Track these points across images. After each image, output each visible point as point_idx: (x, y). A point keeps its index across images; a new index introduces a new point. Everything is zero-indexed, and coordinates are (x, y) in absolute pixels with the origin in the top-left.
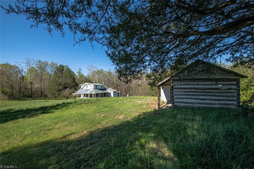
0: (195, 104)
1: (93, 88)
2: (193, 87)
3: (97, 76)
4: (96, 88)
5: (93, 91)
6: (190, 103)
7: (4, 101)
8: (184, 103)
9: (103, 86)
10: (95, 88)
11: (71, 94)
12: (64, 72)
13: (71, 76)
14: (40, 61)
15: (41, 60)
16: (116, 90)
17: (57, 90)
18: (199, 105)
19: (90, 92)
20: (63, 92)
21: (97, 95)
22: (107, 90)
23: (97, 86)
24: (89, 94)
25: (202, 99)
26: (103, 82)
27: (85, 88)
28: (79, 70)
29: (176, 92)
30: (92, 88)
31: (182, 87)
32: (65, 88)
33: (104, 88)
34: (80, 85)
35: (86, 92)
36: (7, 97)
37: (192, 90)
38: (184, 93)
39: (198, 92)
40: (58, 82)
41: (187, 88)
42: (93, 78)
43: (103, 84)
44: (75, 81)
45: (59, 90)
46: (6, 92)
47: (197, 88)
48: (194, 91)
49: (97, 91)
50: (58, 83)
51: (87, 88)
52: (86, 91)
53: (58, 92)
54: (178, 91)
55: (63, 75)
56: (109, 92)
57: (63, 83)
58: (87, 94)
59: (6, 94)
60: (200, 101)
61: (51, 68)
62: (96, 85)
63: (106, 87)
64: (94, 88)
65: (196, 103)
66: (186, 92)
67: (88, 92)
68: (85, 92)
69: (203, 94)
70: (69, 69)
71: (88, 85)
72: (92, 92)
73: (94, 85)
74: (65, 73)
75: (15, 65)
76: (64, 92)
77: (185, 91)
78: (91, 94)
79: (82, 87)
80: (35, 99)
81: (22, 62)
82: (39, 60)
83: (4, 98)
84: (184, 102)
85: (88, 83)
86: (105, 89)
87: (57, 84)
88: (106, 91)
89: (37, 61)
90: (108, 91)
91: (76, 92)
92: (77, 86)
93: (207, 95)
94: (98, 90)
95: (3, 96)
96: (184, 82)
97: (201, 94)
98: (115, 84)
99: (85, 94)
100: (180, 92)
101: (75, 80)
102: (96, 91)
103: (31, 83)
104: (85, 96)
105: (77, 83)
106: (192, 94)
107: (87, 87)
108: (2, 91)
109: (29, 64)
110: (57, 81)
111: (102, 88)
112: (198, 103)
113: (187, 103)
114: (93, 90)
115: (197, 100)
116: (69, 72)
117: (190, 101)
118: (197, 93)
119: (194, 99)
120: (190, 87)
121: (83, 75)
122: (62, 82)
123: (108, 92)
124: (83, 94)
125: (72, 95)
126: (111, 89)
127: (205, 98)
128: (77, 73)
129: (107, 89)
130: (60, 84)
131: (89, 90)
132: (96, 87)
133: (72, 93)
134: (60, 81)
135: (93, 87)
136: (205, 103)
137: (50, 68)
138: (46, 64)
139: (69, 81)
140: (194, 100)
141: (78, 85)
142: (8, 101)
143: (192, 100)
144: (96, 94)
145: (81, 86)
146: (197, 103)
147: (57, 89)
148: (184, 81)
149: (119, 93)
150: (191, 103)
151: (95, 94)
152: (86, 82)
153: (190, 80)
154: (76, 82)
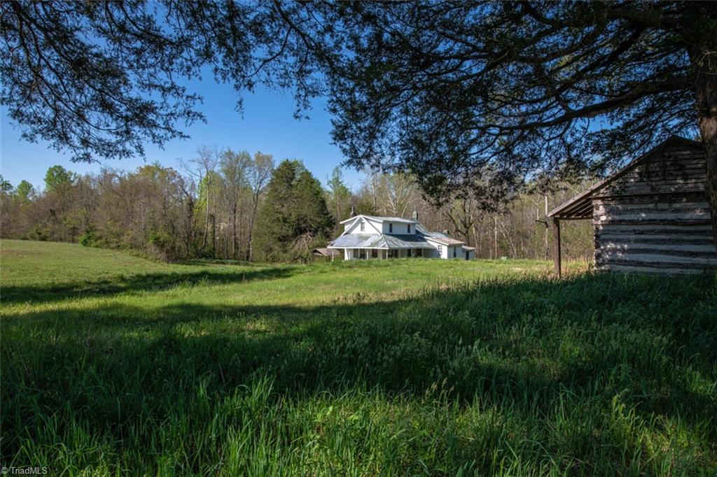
0: (665, 266)
1: (381, 230)
2: (658, 218)
3: (394, 194)
4: (391, 231)
5: (380, 240)
6: (648, 263)
7: (159, 265)
8: (631, 265)
9: (414, 224)
10: (388, 232)
11: (316, 251)
12: (294, 183)
13: (315, 194)
14: (230, 154)
15: (232, 151)
16: (462, 241)
17: (279, 238)
18: (678, 271)
19: (372, 245)
20: (294, 242)
21: (394, 253)
22: (425, 240)
23: (393, 226)
24: (369, 250)
25: (689, 252)
26: (415, 212)
27: (357, 231)
28: (333, 175)
29: (608, 234)
30: (377, 232)
31: (627, 219)
32: (299, 231)
33: (417, 232)
34: (341, 223)
35: (361, 243)
36: (164, 255)
37: (658, 227)
38: (633, 237)
39: (677, 232)
40: (280, 213)
41: (642, 221)
42: (381, 201)
43: (412, 219)
44: (325, 212)
45: (284, 239)
46: (162, 240)
47: (672, 220)
48: (663, 228)
49: (393, 242)
50: (280, 216)
51: (362, 232)
52: (359, 242)
53: (280, 244)
54: (614, 231)
55: (294, 192)
56: (436, 245)
57: (293, 218)
58: (361, 249)
59: (163, 246)
60: (684, 258)
61: (258, 173)
62: (388, 221)
63: (422, 230)
64: (384, 233)
65: (669, 263)
66: (639, 233)
67: (366, 245)
68: (355, 243)
69: (692, 237)
70: (308, 174)
71: (364, 221)
72: (376, 243)
73: (385, 222)
74: (299, 186)
75: (171, 168)
76: (296, 243)
77: (634, 231)
78: (373, 250)
79: (347, 228)
80: (223, 263)
81: (191, 159)
82: (227, 152)
83: (159, 256)
84: (632, 261)
85: (366, 214)
86: (419, 237)
87: (278, 218)
88: (424, 243)
89: (224, 153)
90: (429, 244)
91: (332, 242)
92: (331, 226)
93: (704, 240)
94: (396, 239)
95: (157, 251)
96: (633, 203)
97: (685, 237)
98: (458, 221)
99: (357, 250)
100: (621, 232)
101: (326, 208)
102: (390, 240)
103: (212, 217)
104: (357, 257)
105: (331, 217)
106: (657, 239)
107: (362, 228)
108: (156, 239)
109: (206, 164)
110: (277, 212)
111: (409, 231)
112: (676, 264)
113: (640, 264)
114: (381, 238)
115: (672, 257)
116: (309, 183)
117: (651, 259)
118: (674, 236)
119: (662, 254)
120: (651, 218)
121: (345, 190)
122: (291, 215)
123: (430, 247)
124: (350, 250)
125: (317, 254)
126: (439, 235)
127: (698, 251)
128: (329, 182)
129: (425, 238)
130: (285, 220)
131: (367, 238)
132: (390, 229)
133: (317, 246)
134: (284, 209)
135: (380, 227)
136: (698, 264)
137: (255, 173)
138: (245, 160)
139: (308, 210)
140: (662, 256)
141: (334, 224)
142: (166, 264)
143: (658, 256)
144: (389, 250)
145: (343, 225)
146: (672, 264)
147: (278, 236)
148: (631, 202)
149: (471, 251)
150: (652, 264)
151: (385, 250)
152: (359, 214)
153: (650, 198)
154: (328, 213)
